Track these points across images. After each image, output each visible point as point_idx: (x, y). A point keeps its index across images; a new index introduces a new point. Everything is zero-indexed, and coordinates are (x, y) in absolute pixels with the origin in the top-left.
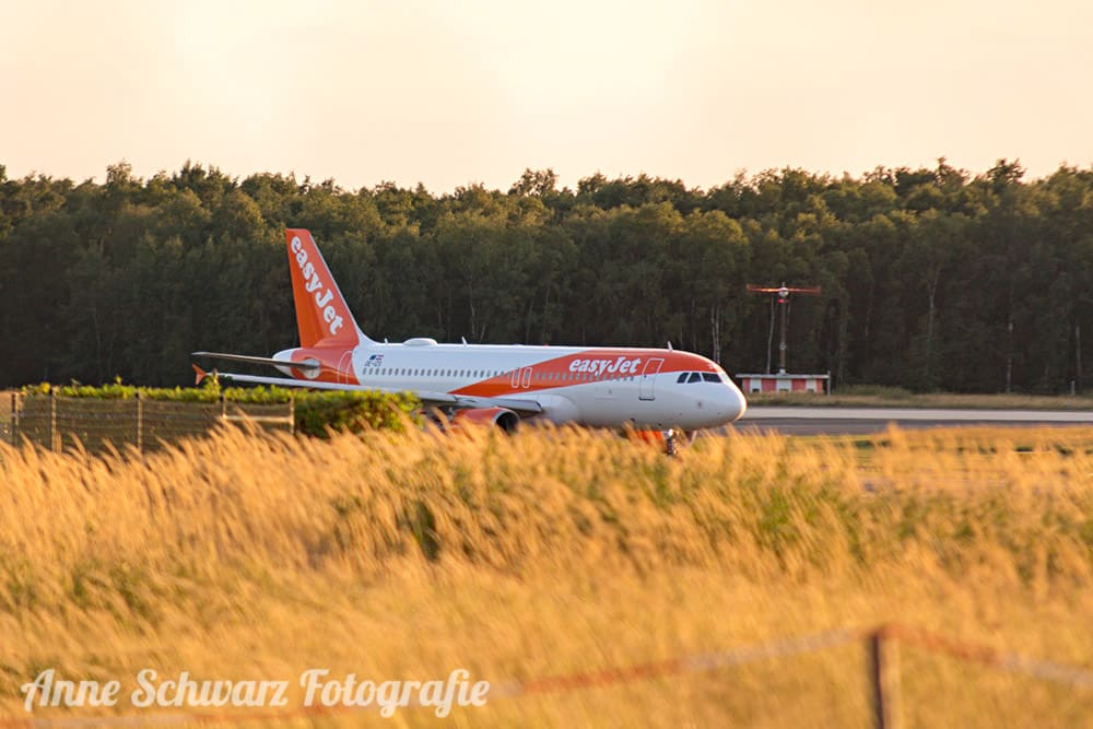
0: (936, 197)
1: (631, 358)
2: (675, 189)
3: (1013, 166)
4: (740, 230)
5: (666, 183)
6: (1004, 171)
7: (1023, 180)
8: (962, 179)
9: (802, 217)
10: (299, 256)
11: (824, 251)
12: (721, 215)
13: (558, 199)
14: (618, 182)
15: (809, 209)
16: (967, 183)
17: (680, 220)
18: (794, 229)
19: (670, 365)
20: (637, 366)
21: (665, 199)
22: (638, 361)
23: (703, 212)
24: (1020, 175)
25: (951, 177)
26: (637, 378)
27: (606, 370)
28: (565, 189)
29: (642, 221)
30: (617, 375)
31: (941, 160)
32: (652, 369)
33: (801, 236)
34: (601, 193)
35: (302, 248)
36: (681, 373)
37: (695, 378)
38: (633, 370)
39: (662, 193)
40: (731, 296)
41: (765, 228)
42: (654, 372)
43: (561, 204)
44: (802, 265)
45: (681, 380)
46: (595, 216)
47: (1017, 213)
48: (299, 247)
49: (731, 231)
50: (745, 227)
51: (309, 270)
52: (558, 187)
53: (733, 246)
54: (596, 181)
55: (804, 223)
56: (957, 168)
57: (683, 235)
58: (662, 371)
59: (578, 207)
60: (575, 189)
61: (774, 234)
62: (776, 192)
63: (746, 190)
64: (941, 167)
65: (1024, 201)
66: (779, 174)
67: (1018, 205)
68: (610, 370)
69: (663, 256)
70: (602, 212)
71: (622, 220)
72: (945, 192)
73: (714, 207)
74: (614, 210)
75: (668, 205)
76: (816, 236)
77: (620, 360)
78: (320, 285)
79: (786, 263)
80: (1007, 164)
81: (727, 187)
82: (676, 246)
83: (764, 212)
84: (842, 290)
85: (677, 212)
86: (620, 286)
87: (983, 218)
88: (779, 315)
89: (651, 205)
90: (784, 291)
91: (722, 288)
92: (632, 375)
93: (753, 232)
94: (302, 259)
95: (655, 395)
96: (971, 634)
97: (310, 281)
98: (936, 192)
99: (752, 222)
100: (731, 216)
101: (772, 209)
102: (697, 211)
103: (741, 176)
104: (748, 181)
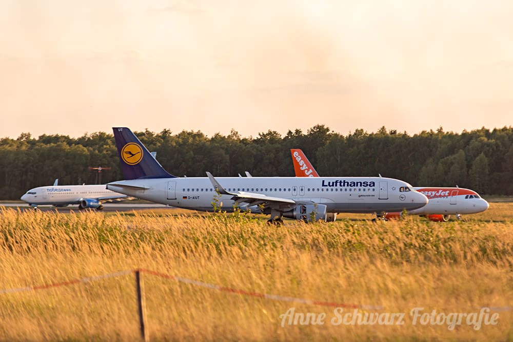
0: (146, 140)
1: (445, 190)
2: (67, 138)
3: (168, 131)
4: (86, 150)
5: (64, 136)
6: (165, 132)
7: (171, 135)
8: (153, 135)
9: (105, 146)
10: (297, 158)
11: (112, 157)
12: (81, 146)
13: (31, 142)
14: (49, 136)
15: (107, 144)
16: (154, 136)
17: (68, 147)
18: (103, 150)
19: (461, 193)
20: (448, 193)
21: (64, 141)
22: (448, 192)
23: (75, 145)
24: (170, 133)
25: (149, 134)
26: (449, 197)
27: (435, 195)
28: (34, 139)
29: (57, 148)
30: (440, 196)
31: (146, 129)
32: (454, 194)
33: (105, 152)
34: (45, 139)
35: (299, 155)
36: (466, 195)
37: (471, 197)
38: (447, 195)
39: (64, 139)
40: (84, 170)
41: (94, 150)
42: (455, 195)
43: (33, 143)
44: (105, 161)
45: (466, 198)
46: (43, 147)
47: (170, 145)
48: (297, 155)
49: (85, 151)
50: (88, 150)
51: (302, 163)
52: (32, 138)
53: (85, 155)
54: (44, 136)
55: (106, 148)
56: (151, 132)
57: (70, 152)
58: (458, 195)
59: (37, 144)
60: (37, 139)
61: (97, 152)
62: (97, 139)
63: (89, 139)
64: (147, 131)
65: (172, 141)
66: (98, 134)
67: (170, 142)
68: (437, 194)
69: (64, 158)
70: (45, 145)
71: (51, 148)
72: (148, 139)
73: (78, 144)
74: (48, 145)
75: (65, 143)
76: (109, 152)
77: (440, 191)
78: (307, 168)
79: (100, 160)
80: (166, 130)
81: (82, 137)
82: (67, 155)
83: (93, 145)
84: (117, 168)
85: (68, 145)
86: (51, 168)
87: (159, 146)
88: (98, 176)
89: (60, 143)
90: (100, 169)
91: (82, 168)
92: (447, 196)
93: (91, 151)
94: (299, 159)
95: (457, 203)
96: (163, 270)
97: (302, 166)
98: (146, 139)
99: (90, 148)
100: (84, 146)
101: (96, 144)
102: (73, 145)
103: (86, 134)
104: (88, 136)
